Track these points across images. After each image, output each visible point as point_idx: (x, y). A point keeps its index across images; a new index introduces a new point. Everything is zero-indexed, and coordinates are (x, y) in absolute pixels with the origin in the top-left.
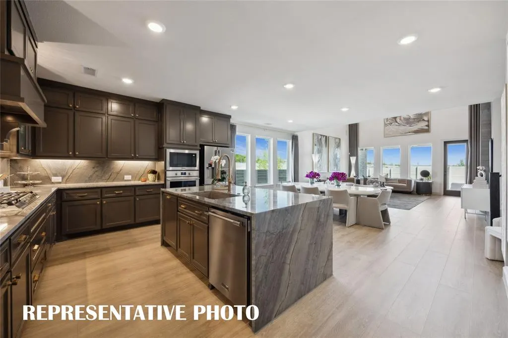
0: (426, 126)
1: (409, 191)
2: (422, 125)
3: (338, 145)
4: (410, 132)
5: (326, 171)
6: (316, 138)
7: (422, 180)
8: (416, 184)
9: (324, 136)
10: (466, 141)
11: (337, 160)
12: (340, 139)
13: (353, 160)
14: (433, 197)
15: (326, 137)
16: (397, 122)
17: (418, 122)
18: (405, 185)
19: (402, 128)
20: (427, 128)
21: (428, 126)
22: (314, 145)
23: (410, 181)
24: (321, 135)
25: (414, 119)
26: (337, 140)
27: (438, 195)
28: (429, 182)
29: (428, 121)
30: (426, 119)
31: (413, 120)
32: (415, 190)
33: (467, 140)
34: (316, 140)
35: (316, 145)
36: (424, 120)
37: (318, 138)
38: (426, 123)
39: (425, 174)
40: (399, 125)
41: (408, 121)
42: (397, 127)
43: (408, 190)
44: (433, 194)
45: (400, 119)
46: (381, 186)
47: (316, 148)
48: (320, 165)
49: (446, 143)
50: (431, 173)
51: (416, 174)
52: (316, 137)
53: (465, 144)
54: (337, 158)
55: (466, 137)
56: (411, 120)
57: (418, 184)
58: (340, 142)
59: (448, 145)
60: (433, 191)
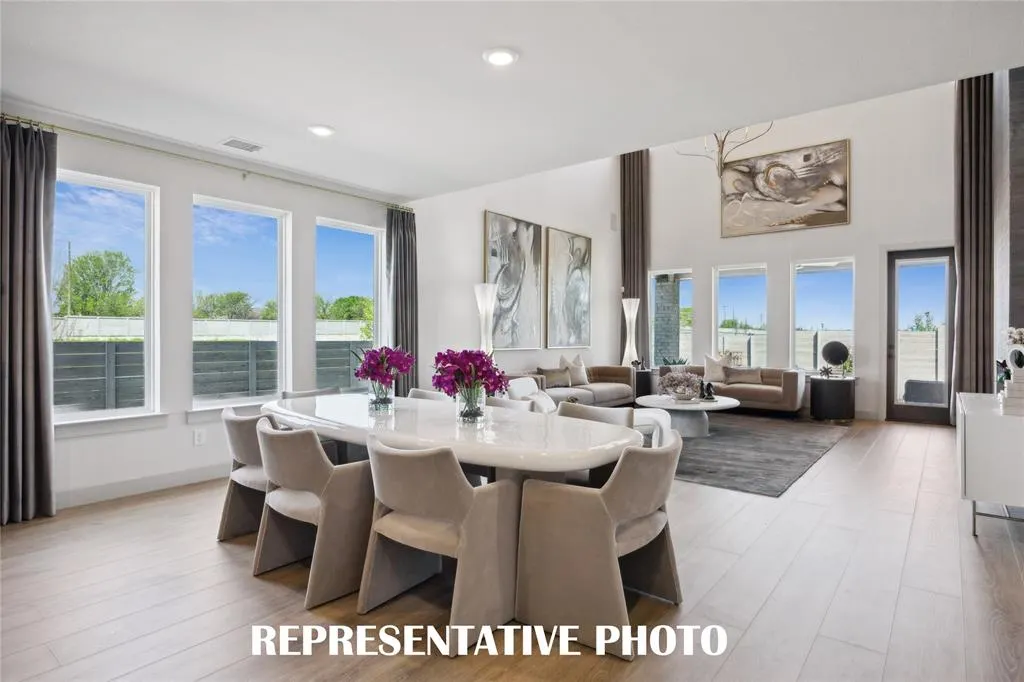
0: (839, 202)
1: (790, 409)
2: (828, 199)
3: (584, 260)
4: (793, 222)
5: (539, 347)
6: (495, 228)
7: (826, 372)
8: (809, 385)
9: (528, 224)
10: (946, 251)
11: (579, 310)
12: (589, 241)
13: (631, 308)
14: (857, 427)
15: (538, 228)
16: (757, 190)
17: (816, 189)
18: (779, 389)
19: (771, 208)
20: (839, 208)
21: (843, 202)
22: (489, 252)
23: (795, 376)
24: (518, 221)
25: (804, 180)
26: (580, 244)
27: (874, 422)
28: (848, 378)
29: (844, 187)
30: (837, 179)
31: (802, 185)
32: (808, 405)
33: (952, 249)
34: (497, 238)
35: (494, 254)
36: (831, 183)
37: (504, 230)
38: (839, 194)
39: (836, 353)
40: (765, 197)
41: (790, 188)
42: (756, 205)
43: (786, 406)
44: (856, 416)
45: (767, 181)
46: (702, 396)
47: (496, 263)
48: (514, 325)
49: (893, 256)
50: (851, 351)
51: (815, 355)
52: (497, 228)
53: (945, 260)
54: (577, 301)
55: (948, 237)
56: (797, 184)
57: (815, 385)
58: (588, 250)
59: (899, 262)
60: (859, 407)
